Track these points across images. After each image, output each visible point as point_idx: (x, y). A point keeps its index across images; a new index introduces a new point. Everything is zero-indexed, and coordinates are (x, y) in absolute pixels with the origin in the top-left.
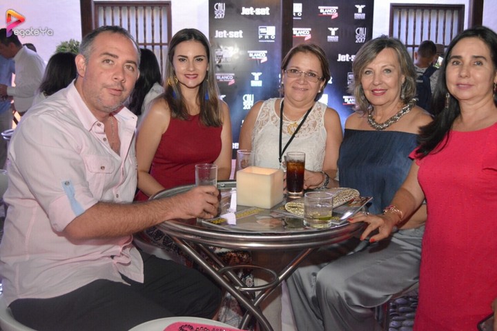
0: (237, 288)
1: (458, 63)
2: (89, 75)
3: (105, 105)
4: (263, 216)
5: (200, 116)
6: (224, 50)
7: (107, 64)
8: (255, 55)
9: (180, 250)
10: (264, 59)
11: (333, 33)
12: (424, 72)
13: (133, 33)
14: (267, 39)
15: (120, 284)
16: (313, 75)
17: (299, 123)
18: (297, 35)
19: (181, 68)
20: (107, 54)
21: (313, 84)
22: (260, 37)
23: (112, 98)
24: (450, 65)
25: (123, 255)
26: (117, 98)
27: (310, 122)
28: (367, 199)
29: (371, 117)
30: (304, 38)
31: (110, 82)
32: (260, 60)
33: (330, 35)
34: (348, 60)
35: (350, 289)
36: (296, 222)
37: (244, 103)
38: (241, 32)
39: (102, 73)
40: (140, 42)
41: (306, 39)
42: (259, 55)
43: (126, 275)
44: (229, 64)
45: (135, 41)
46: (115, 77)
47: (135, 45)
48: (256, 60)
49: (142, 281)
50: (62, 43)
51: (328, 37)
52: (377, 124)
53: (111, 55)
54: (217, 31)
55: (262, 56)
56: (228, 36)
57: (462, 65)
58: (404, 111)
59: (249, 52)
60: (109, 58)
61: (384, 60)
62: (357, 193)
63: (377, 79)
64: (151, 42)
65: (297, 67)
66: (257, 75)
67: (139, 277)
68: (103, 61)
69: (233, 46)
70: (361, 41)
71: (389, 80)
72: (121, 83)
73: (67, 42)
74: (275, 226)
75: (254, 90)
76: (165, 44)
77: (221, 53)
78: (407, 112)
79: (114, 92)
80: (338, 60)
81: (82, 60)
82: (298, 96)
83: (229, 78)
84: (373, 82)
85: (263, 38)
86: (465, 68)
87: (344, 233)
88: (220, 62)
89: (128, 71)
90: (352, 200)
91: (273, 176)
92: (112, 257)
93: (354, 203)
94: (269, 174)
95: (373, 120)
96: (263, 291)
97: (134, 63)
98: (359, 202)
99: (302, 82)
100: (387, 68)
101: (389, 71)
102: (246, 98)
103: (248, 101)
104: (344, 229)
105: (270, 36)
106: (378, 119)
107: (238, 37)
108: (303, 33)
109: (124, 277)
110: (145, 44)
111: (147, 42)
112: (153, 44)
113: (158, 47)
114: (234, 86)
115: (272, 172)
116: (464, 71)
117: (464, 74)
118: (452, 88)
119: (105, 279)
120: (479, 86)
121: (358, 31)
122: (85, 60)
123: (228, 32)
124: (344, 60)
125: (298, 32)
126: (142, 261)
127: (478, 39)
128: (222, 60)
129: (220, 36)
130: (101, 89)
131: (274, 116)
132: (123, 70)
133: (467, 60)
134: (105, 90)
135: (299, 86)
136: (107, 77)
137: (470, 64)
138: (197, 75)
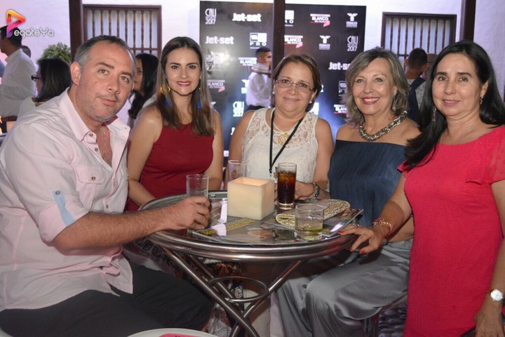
0: (227, 299)
1: (443, 79)
2: (83, 84)
3: (98, 115)
4: (254, 227)
5: (192, 125)
6: (214, 56)
7: (103, 74)
8: (246, 62)
9: (169, 261)
11: (325, 41)
14: (258, 46)
16: (304, 85)
17: (289, 133)
18: (289, 43)
19: (173, 75)
20: (103, 64)
21: (304, 94)
22: (251, 43)
23: (105, 108)
24: (436, 81)
25: (112, 265)
26: (111, 109)
27: (301, 133)
28: (358, 211)
29: (362, 128)
30: (295, 45)
31: (104, 93)
33: (322, 43)
34: (339, 69)
35: (339, 300)
36: (287, 233)
37: (235, 111)
38: (232, 38)
39: (96, 82)
41: (297, 47)
42: (250, 62)
43: (115, 285)
44: (220, 70)
46: (110, 88)
47: (131, 57)
48: (247, 67)
49: (131, 292)
50: (50, 46)
51: (320, 45)
52: (368, 135)
53: (107, 65)
54: (207, 37)
55: (253, 63)
56: (219, 42)
57: (448, 81)
58: (395, 123)
59: (240, 58)
60: (105, 68)
61: (376, 69)
62: (348, 205)
63: (367, 87)
64: (140, 47)
65: (288, 78)
68: (99, 71)
69: (224, 52)
70: (353, 50)
71: (381, 89)
72: (116, 94)
73: (55, 45)
74: (266, 238)
76: (154, 49)
77: (212, 60)
78: (398, 124)
80: (330, 68)
81: (77, 68)
82: (289, 106)
83: (220, 85)
84: (364, 90)
85: (254, 45)
86: (450, 85)
87: (334, 246)
88: (210, 68)
89: (123, 83)
90: (343, 212)
91: (264, 187)
92: (101, 267)
93: (344, 215)
94: (260, 185)
95: (364, 131)
96: (253, 303)
97: (130, 75)
98: (350, 214)
99: (293, 92)
100: (379, 77)
101: (380, 80)
102: (236, 105)
104: (334, 242)
105: (261, 43)
106: (369, 130)
107: (229, 43)
108: (295, 40)
109: (113, 288)
110: (134, 49)
111: (137, 47)
112: (142, 49)
113: (148, 52)
114: (224, 93)
115: (263, 183)
116: (449, 88)
117: (449, 91)
118: (439, 103)
119: (94, 289)
120: (466, 102)
121: (350, 40)
122: (81, 69)
123: (219, 39)
124: (336, 69)
125: (289, 39)
126: (131, 272)
127: (463, 56)
128: (213, 66)
129: (210, 43)
130: (95, 99)
131: (265, 126)
132: (118, 81)
133: (452, 77)
134: (98, 100)
135: (290, 97)
136: (101, 86)
137: (455, 80)
138: (190, 82)
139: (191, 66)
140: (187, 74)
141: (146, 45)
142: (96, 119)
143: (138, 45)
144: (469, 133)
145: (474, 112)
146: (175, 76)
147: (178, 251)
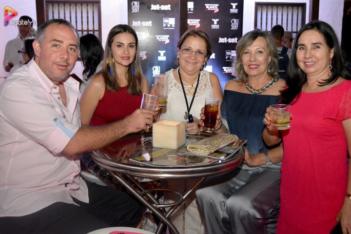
0: (154, 205)
1: (303, 49)
2: (43, 55)
3: (56, 77)
4: (172, 154)
5: (127, 87)
7: (56, 48)
8: (161, 38)
10: (167, 41)
11: (215, 23)
13: (73, 23)
14: (169, 27)
15: (72, 205)
18: (190, 24)
20: (55, 40)
22: (164, 25)
23: (60, 71)
24: (298, 50)
26: (64, 72)
28: (243, 141)
29: (248, 85)
30: (195, 26)
31: (58, 60)
32: (164, 42)
33: (213, 24)
34: (226, 42)
36: (195, 159)
37: (154, 73)
38: (151, 22)
39: (51, 54)
40: (78, 29)
41: (196, 27)
42: (164, 38)
43: (76, 198)
44: (142, 44)
45: (75, 28)
46: (62, 56)
47: (75, 32)
48: (162, 42)
49: (88, 202)
51: (212, 26)
53: (58, 41)
54: (133, 22)
55: (166, 39)
56: (141, 25)
59: (156, 36)
60: (57, 43)
61: (258, 45)
62: (236, 138)
63: (253, 57)
64: (86, 29)
65: (190, 47)
66: (162, 52)
67: (86, 199)
68: (53, 46)
69: (145, 32)
70: (235, 28)
71: (261, 58)
72: (66, 60)
74: (181, 162)
75: (160, 63)
76: (96, 31)
79: (61, 68)
80: (219, 42)
81: (37, 45)
82: (190, 67)
83: (143, 55)
84: (250, 59)
85: (166, 26)
87: (228, 166)
89: (71, 52)
90: (233, 143)
91: (178, 126)
92: (66, 185)
93: (234, 144)
94: (175, 125)
96: (172, 207)
97: (75, 46)
98: (238, 144)
99: (193, 58)
100: (259, 50)
101: (261, 52)
102: (154, 69)
103: (156, 71)
104: (228, 163)
105: (171, 25)
107: (148, 25)
108: (195, 22)
109: (75, 200)
110: (82, 31)
111: (84, 29)
112: (88, 31)
113: (92, 33)
114: (146, 60)
115: (178, 123)
117: (307, 56)
118: (301, 65)
119: (61, 201)
120: (320, 62)
121: (233, 22)
122: (40, 45)
123: (141, 22)
124: (223, 42)
125: (191, 22)
126: (87, 188)
127: (315, 31)
129: (136, 25)
130: (52, 66)
131: (176, 83)
132: (67, 52)
133: (309, 47)
134: (55, 66)
135: (191, 61)
136: (56, 56)
137: (311, 48)
138: (129, 57)
139: (130, 46)
140: (128, 51)
141: (91, 28)
142: (55, 79)
143: (85, 28)
146: (119, 53)
147: (119, 173)
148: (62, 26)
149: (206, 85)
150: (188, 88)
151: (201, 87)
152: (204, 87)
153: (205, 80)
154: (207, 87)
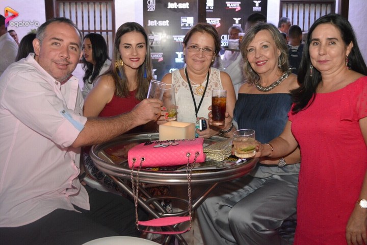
1: (317, 44)
2: (43, 54)
3: (55, 76)
6: (155, 35)
7: (56, 46)
8: (178, 39)
11: (237, 22)
12: (297, 49)
14: (187, 27)
15: (73, 212)
19: (126, 53)
20: (55, 39)
22: (182, 25)
23: (60, 71)
24: (311, 45)
26: (64, 71)
29: (258, 84)
30: (215, 25)
31: (57, 58)
33: (235, 23)
38: (167, 21)
39: (51, 51)
40: (85, 30)
41: (217, 26)
42: (182, 39)
43: (77, 205)
44: (159, 45)
46: (61, 55)
48: (179, 42)
49: (89, 209)
50: (32, 30)
53: (58, 39)
54: (149, 21)
56: (158, 25)
57: (321, 45)
58: (284, 77)
59: (174, 36)
60: (57, 41)
63: (257, 53)
64: (99, 29)
65: (196, 44)
66: (180, 54)
67: (87, 206)
68: (53, 44)
69: (162, 32)
71: (268, 53)
72: (66, 59)
73: (35, 30)
75: (177, 66)
76: (110, 31)
77: (153, 38)
79: (61, 67)
81: (38, 43)
82: (197, 66)
83: (158, 56)
85: (184, 26)
86: (322, 47)
88: (152, 44)
89: (72, 51)
91: (187, 128)
94: (184, 126)
95: (260, 86)
99: (201, 56)
100: (264, 44)
101: (266, 46)
102: (172, 71)
105: (189, 25)
106: (264, 85)
107: (165, 25)
108: (215, 22)
109: (75, 207)
112: (101, 31)
114: (163, 62)
115: (186, 125)
116: (322, 50)
118: (314, 63)
119: (62, 208)
120: (335, 60)
122: (40, 43)
123: (158, 22)
125: (210, 21)
127: (331, 25)
128: (153, 43)
129: (151, 25)
131: (183, 82)
132: (68, 50)
133: (324, 42)
134: (54, 64)
135: (198, 59)
136: (55, 54)
137: (326, 44)
138: (139, 58)
139: (140, 46)
140: (137, 52)
144: (339, 83)
145: (341, 68)
148: (63, 24)
149: (216, 85)
150: (196, 88)
151: (211, 86)
152: (214, 87)
153: (215, 79)
154: (218, 86)
